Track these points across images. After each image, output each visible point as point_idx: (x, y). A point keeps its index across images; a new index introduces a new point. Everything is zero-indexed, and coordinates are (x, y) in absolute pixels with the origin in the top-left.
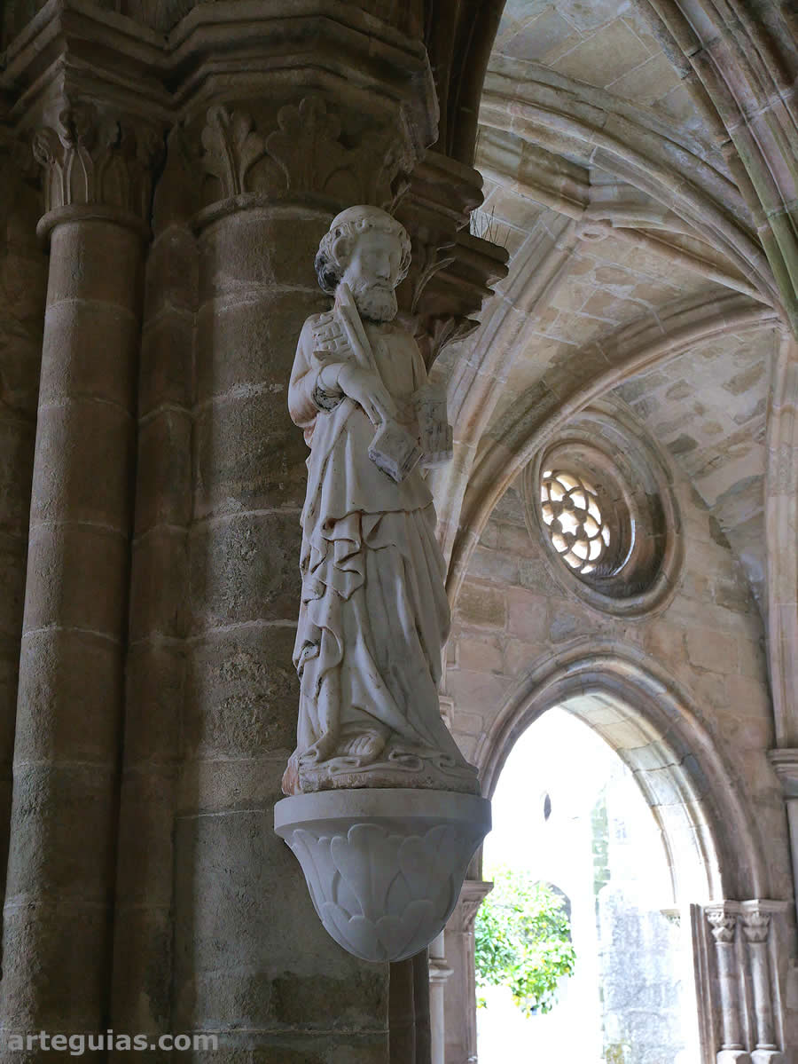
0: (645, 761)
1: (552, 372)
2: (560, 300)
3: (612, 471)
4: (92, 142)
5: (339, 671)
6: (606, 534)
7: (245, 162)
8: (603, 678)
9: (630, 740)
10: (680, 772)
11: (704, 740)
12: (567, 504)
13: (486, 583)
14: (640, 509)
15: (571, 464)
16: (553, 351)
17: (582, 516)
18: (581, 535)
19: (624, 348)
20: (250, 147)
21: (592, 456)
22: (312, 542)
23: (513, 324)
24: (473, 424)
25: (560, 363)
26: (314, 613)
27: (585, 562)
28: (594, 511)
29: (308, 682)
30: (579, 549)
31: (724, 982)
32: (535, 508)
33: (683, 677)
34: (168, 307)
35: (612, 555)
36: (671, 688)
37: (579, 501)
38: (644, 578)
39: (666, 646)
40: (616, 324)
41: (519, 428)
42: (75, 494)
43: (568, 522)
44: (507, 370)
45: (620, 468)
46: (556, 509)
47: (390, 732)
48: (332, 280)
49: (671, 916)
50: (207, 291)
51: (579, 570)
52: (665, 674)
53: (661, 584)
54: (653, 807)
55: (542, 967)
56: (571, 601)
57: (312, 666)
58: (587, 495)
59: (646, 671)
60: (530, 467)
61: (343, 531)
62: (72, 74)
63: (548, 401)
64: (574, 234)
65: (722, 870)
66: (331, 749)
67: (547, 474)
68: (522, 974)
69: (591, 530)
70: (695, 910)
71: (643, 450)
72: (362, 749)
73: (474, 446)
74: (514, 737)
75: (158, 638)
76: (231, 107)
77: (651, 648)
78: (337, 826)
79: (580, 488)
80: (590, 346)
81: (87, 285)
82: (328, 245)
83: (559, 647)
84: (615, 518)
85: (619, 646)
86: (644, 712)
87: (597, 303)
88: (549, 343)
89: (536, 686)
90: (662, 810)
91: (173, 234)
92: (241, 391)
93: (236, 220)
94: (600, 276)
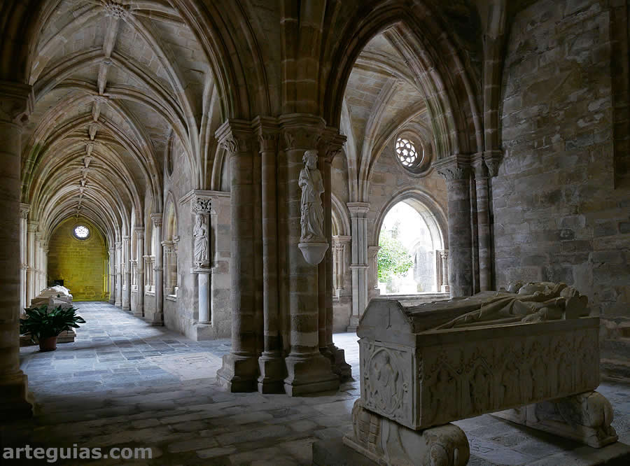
0: (426, 215)
1: (395, 117)
2: (396, 98)
3: (417, 137)
4: (267, 138)
5: (306, 226)
6: (416, 154)
7: (291, 141)
8: (413, 194)
9: (422, 210)
10: (434, 217)
11: (441, 209)
12: (405, 147)
13: (380, 172)
14: (425, 147)
15: (406, 136)
16: (395, 111)
17: (409, 150)
18: (409, 156)
19: (415, 109)
20: (292, 139)
21: (412, 134)
22: (302, 207)
23: (382, 108)
24: (373, 134)
25: (397, 114)
26: (303, 217)
27: (409, 163)
28: (413, 149)
29: (302, 227)
30: (408, 160)
31: (444, 269)
32: (394, 150)
33: (435, 193)
34: (281, 166)
35: (417, 161)
36: (432, 196)
37: (408, 146)
38: (426, 167)
39: (430, 185)
40: (413, 102)
41: (387, 133)
42: (268, 198)
43: (405, 152)
44: (381, 119)
45: (420, 136)
46: (402, 149)
47: (313, 235)
48: (305, 163)
49: (432, 253)
50: (287, 163)
51: (407, 166)
52: (430, 193)
53: (430, 169)
54: (428, 226)
55: (402, 266)
56: (404, 175)
57: (303, 225)
58: (411, 144)
59: (425, 192)
60: (393, 139)
61: (306, 206)
62: (263, 128)
63: (394, 125)
64: (396, 84)
65: (444, 242)
66: (305, 237)
67: (399, 140)
68: (396, 267)
69: (412, 154)
70: (437, 251)
71: (426, 131)
72: (309, 237)
73: (374, 139)
74: (388, 211)
75: (282, 220)
76: (289, 132)
77: (426, 186)
78: (305, 248)
79: (409, 143)
80: (406, 108)
81: (268, 163)
82: (304, 158)
83: (399, 188)
84: (418, 150)
85: (417, 186)
86: (424, 203)
87: (407, 98)
88: (394, 109)
89: (393, 198)
90: (430, 227)
91: (281, 153)
92: (292, 181)
93: (290, 151)
94: (407, 91)
